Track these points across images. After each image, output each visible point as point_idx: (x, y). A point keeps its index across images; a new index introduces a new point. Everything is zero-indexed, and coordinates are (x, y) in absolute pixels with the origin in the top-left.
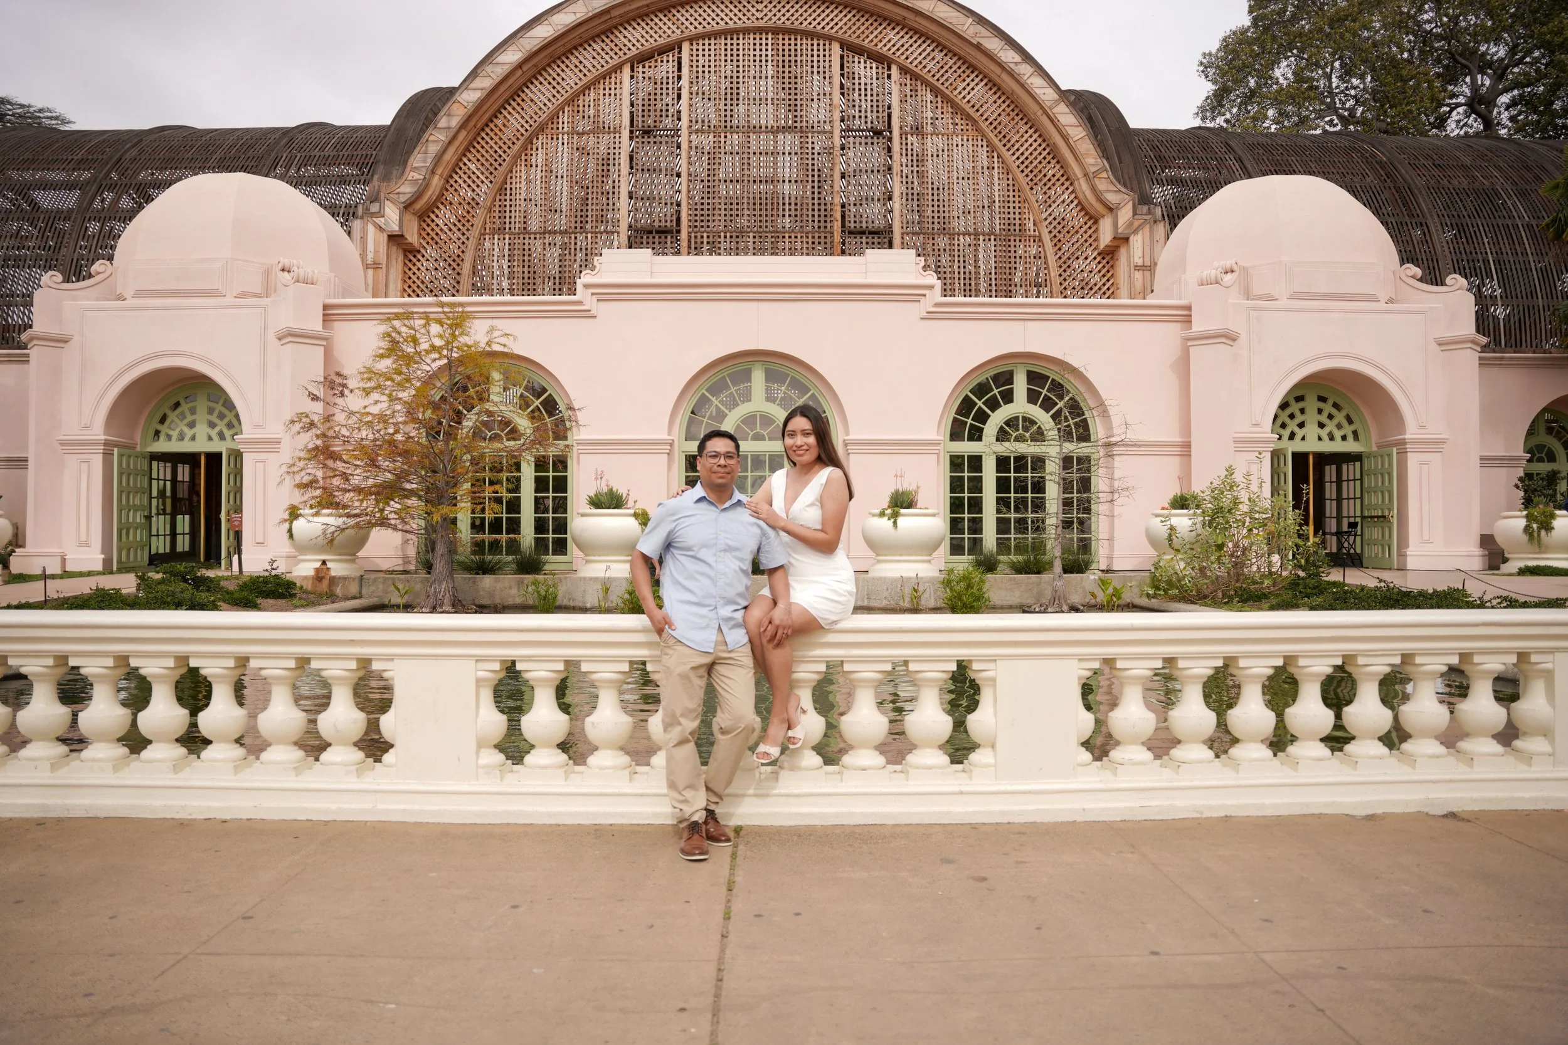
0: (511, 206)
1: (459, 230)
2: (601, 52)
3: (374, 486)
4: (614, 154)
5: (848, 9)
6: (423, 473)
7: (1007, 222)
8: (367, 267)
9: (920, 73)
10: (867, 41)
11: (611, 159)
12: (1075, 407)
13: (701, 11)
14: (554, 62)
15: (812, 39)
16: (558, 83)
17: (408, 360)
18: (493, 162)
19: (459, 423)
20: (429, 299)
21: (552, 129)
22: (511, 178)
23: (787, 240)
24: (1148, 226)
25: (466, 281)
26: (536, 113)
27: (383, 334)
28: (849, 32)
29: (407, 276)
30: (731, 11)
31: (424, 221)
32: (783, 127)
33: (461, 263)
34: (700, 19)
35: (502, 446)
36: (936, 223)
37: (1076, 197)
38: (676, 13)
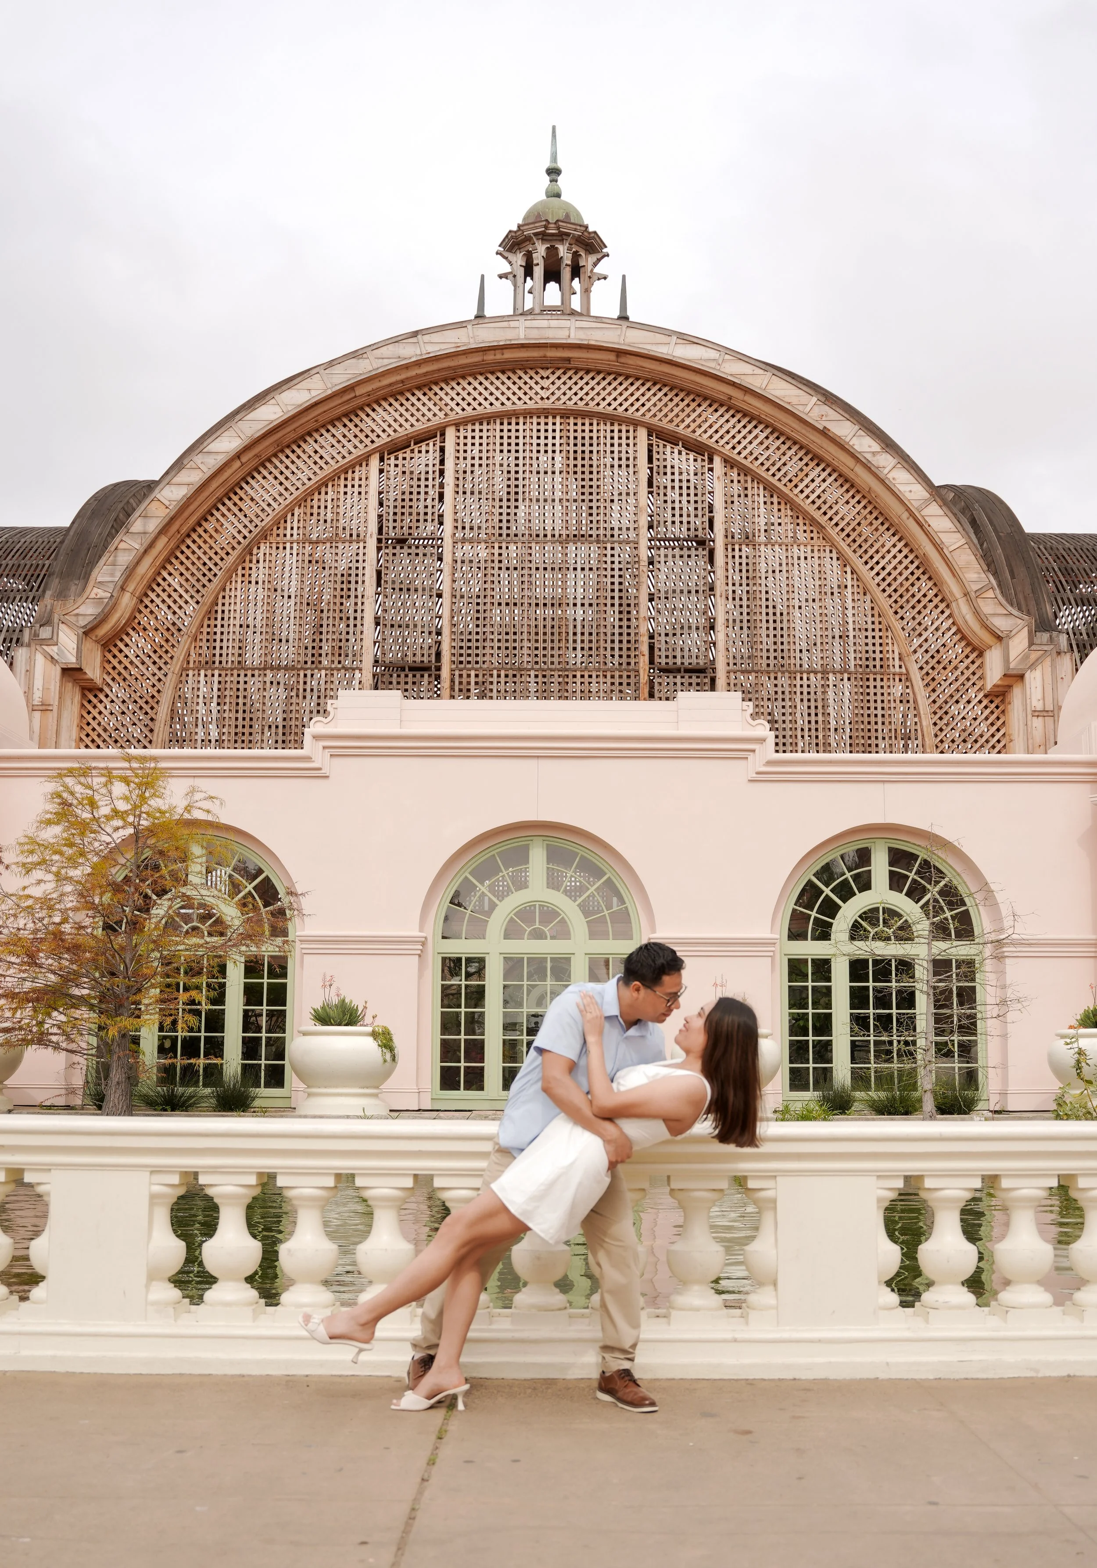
0: (222, 633)
1: (154, 663)
2: (341, 439)
3: (34, 990)
4: (357, 568)
5: (658, 387)
6: (97, 975)
7: (864, 656)
8: (33, 709)
9: (750, 466)
10: (682, 426)
11: (353, 575)
12: (951, 896)
13: (470, 389)
14: (282, 451)
15: (612, 424)
16: (287, 478)
17: (84, 827)
18: (201, 578)
19: (147, 911)
20: (112, 751)
21: (278, 535)
22: (224, 597)
23: (578, 680)
24: (1049, 659)
25: (161, 729)
26: (257, 516)
27: (52, 794)
28: (660, 415)
29: (85, 721)
30: (509, 388)
31: (110, 651)
32: (575, 536)
33: (155, 706)
34: (469, 399)
35: (201, 942)
36: (772, 658)
37: (953, 623)
38: (438, 391)
